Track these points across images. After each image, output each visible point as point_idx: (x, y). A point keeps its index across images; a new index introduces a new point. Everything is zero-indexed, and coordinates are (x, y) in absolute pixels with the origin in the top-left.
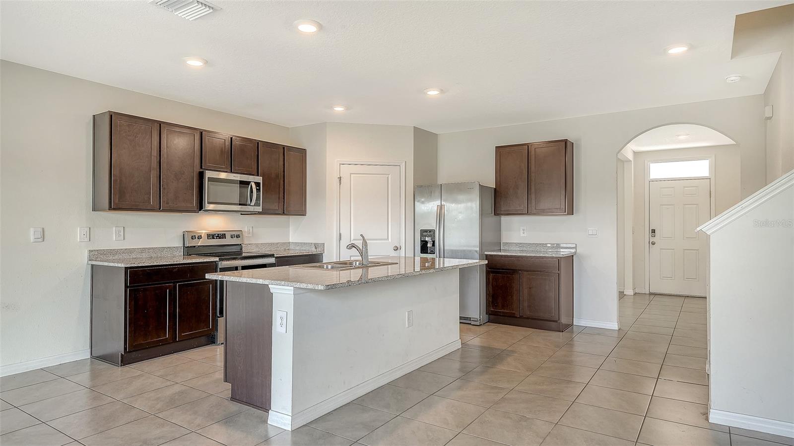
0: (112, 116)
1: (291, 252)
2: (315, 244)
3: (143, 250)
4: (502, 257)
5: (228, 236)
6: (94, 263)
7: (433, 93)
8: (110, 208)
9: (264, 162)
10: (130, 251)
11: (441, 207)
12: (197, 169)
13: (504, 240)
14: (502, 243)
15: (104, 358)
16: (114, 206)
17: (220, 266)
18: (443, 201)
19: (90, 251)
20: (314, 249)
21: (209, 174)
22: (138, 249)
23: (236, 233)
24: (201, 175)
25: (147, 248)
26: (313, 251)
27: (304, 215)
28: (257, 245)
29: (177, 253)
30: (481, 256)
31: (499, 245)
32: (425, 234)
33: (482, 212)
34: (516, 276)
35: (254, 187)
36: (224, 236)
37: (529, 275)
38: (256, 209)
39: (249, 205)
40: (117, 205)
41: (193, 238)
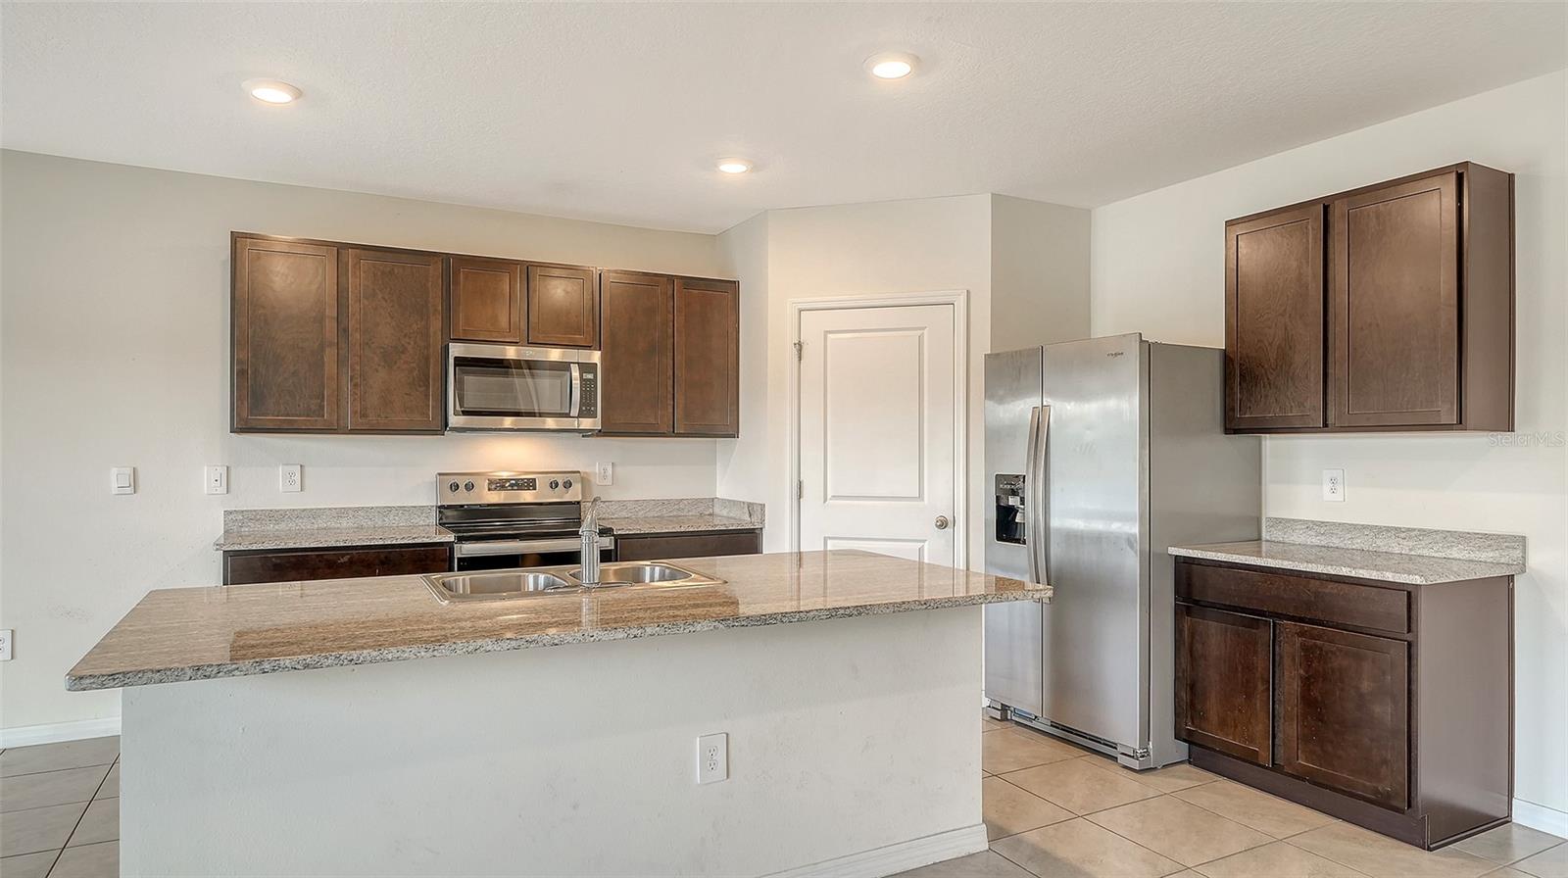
1: (717, 522)
2: (750, 505)
3: (342, 512)
4: (1220, 566)
5: (542, 482)
9: (616, 317)
10: (314, 514)
11: (1041, 412)
12: (438, 341)
13: (1272, 510)
14: (1264, 520)
17: (457, 555)
18: (1046, 397)
19: (227, 513)
20: (746, 517)
21: (456, 350)
22: (330, 509)
23: (560, 479)
24: (445, 353)
25: (350, 508)
26: (745, 522)
27: (735, 435)
28: (622, 503)
30: (1149, 559)
31: (1251, 526)
32: (1008, 487)
33: (1157, 425)
34: (1264, 635)
35: (576, 374)
36: (530, 484)
37: (1301, 634)
38: (586, 423)
39: (567, 415)
40: (245, 422)
41: (455, 487)
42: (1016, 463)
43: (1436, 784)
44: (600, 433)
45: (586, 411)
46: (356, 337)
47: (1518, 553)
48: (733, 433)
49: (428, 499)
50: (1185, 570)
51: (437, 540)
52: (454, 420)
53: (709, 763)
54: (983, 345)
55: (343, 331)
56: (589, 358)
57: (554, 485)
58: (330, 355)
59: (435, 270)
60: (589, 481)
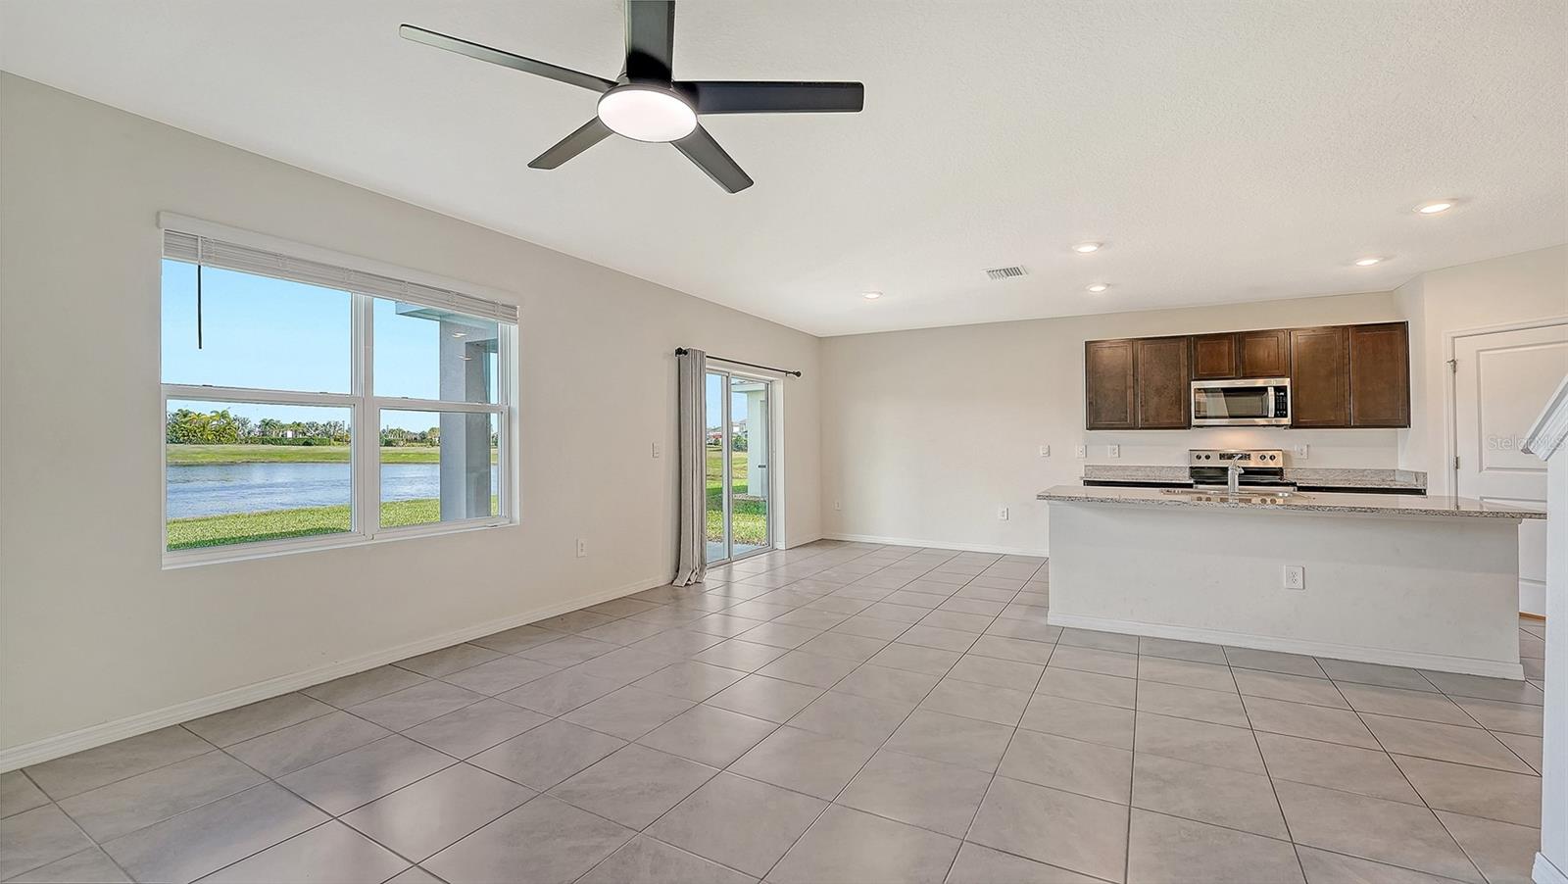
0: (1088, 343)
2: (1416, 473)
3: (1138, 468)
5: (1255, 456)
6: (1086, 477)
10: (1124, 468)
12: (1186, 381)
20: (1414, 482)
21: (1195, 385)
22: (1133, 466)
23: (1268, 453)
24: (1189, 387)
25: (1143, 466)
26: (1412, 484)
27: (1407, 425)
28: (1315, 470)
29: (1180, 474)
35: (1272, 393)
36: (1248, 457)
38: (1281, 421)
39: (1267, 417)
40: (1092, 426)
41: (1199, 457)
44: (1292, 427)
45: (1280, 414)
46: (1141, 382)
48: (1406, 423)
49: (1186, 464)
52: (1194, 421)
53: (1292, 577)
55: (1136, 380)
56: (1283, 382)
57: (1263, 457)
58: (1130, 393)
59: (1183, 345)
60: (1290, 456)
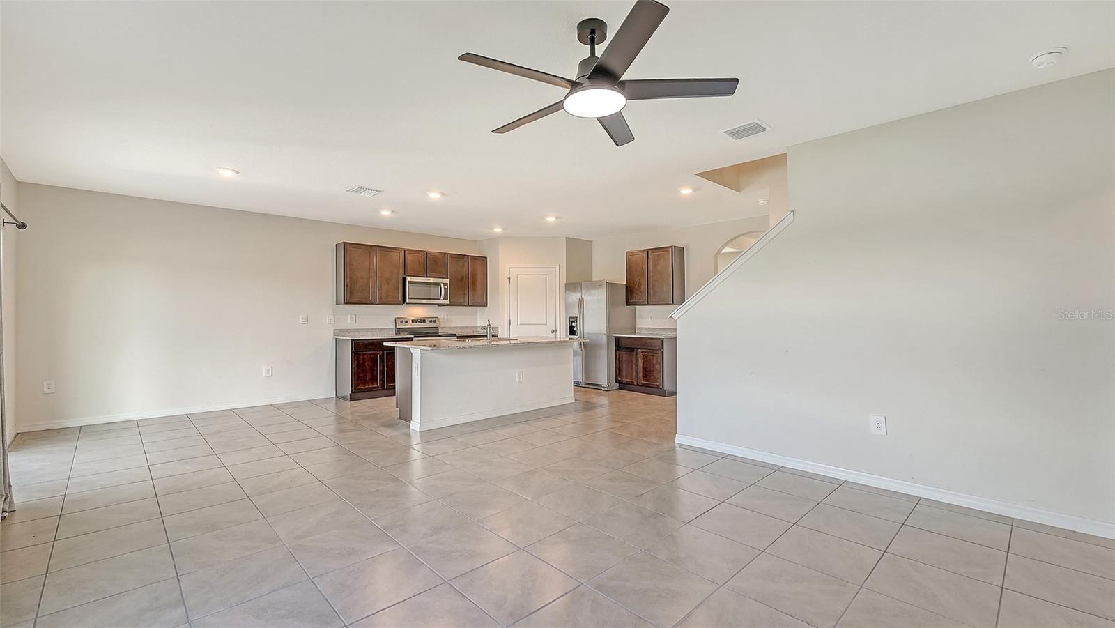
0: (345, 244)
3: (368, 330)
4: (625, 338)
5: (427, 321)
6: (337, 337)
7: (551, 219)
8: (344, 303)
9: (452, 268)
10: (359, 330)
11: (581, 300)
12: (402, 276)
13: (638, 326)
14: (636, 328)
15: (343, 398)
16: (348, 302)
18: (583, 294)
19: (335, 330)
21: (409, 279)
22: (365, 329)
23: (433, 320)
24: (404, 279)
25: (371, 329)
27: (486, 306)
28: (450, 328)
29: (390, 333)
30: (609, 338)
31: (633, 329)
32: (572, 320)
33: (611, 303)
34: (634, 353)
35: (442, 286)
36: (424, 321)
37: (642, 352)
38: (445, 302)
39: (440, 299)
41: (402, 322)
42: (575, 313)
43: (667, 386)
44: (448, 305)
45: (445, 299)
46: (378, 274)
47: (674, 333)
50: (618, 340)
51: (396, 337)
52: (407, 301)
54: (564, 281)
55: (375, 273)
56: (446, 281)
57: (431, 321)
58: (371, 281)
60: (442, 320)
